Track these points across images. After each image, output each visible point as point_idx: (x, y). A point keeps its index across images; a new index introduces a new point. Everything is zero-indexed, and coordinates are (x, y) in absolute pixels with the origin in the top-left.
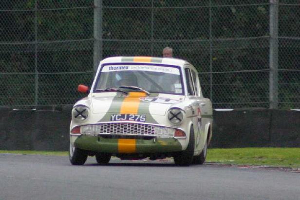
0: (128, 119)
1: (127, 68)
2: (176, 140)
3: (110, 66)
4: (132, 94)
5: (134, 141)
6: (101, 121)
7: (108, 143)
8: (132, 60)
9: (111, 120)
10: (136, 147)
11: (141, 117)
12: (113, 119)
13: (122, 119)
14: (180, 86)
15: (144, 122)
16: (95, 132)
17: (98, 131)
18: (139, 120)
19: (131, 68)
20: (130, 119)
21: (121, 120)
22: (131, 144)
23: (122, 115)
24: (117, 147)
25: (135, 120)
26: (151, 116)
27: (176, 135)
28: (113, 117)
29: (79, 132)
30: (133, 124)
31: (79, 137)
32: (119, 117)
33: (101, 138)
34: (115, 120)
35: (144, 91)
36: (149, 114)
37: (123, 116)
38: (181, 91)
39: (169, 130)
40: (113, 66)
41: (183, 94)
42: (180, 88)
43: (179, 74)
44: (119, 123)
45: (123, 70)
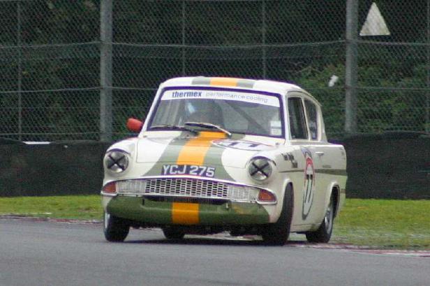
0: (187, 173)
1: (200, 94)
2: (260, 206)
3: (175, 91)
4: (204, 134)
5: (196, 206)
6: (147, 174)
7: (157, 209)
8: (209, 83)
9: (163, 174)
10: (200, 216)
11: (208, 171)
12: (165, 173)
13: (179, 172)
14: (279, 124)
15: (213, 177)
16: (138, 192)
17: (141, 190)
18: (204, 175)
19: (205, 95)
20: (191, 172)
21: (177, 174)
22: (192, 211)
23: (179, 166)
24: (170, 214)
25: (198, 175)
26: (224, 169)
27: (260, 199)
28: (166, 169)
29: (113, 190)
30: (195, 180)
31: (114, 197)
32: (174, 169)
33: (146, 200)
34: (168, 173)
35: (223, 130)
36: (222, 165)
37: (181, 168)
38: (279, 133)
39: (250, 190)
40: (179, 91)
41: (283, 136)
42: (279, 128)
43: (278, 106)
44: (174, 179)
45: (193, 97)
